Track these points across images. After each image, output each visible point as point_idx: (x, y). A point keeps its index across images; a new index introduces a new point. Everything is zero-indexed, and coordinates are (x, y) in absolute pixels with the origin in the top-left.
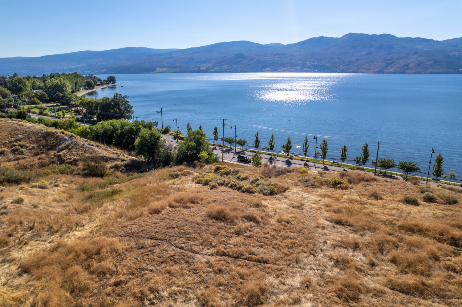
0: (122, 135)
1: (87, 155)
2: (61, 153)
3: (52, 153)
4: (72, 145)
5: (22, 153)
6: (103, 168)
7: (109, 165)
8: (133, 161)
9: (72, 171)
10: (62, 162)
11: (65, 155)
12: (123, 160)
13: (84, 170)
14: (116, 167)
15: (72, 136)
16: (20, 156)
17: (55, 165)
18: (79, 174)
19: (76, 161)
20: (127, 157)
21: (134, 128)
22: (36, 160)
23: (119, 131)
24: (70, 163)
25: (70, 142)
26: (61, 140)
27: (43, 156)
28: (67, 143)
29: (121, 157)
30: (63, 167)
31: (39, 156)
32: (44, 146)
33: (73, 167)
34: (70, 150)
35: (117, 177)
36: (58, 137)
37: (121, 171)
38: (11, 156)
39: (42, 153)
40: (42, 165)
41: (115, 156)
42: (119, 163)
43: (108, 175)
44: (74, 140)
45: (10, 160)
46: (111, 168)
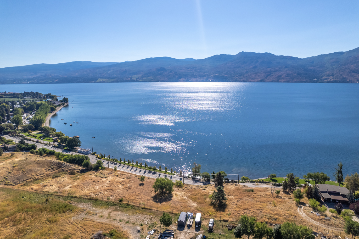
0: (78, 160)
1: (70, 168)
2: (63, 168)
3: (61, 168)
4: (66, 166)
5: (54, 169)
6: (75, 172)
7: (76, 171)
8: (82, 169)
9: (67, 173)
10: (64, 171)
11: (64, 169)
12: (79, 169)
13: (70, 173)
14: (78, 172)
15: (65, 163)
16: (54, 170)
17: (62, 172)
18: (68, 174)
19: (67, 170)
20: (81, 168)
21: (82, 158)
22: (57, 171)
23: (77, 159)
24: (66, 171)
25: (65, 165)
26: (62, 165)
27: (59, 169)
28: (64, 165)
29: (79, 168)
30: (64, 172)
31: (58, 170)
32: (58, 167)
33: (67, 172)
34: (65, 167)
35: (78, 174)
36: (62, 164)
37: (79, 173)
38: (52, 170)
39: (58, 169)
40: (59, 172)
41: (77, 168)
42: (78, 170)
43: (76, 174)
44: (66, 164)
45: (52, 171)
46: (76, 172)
